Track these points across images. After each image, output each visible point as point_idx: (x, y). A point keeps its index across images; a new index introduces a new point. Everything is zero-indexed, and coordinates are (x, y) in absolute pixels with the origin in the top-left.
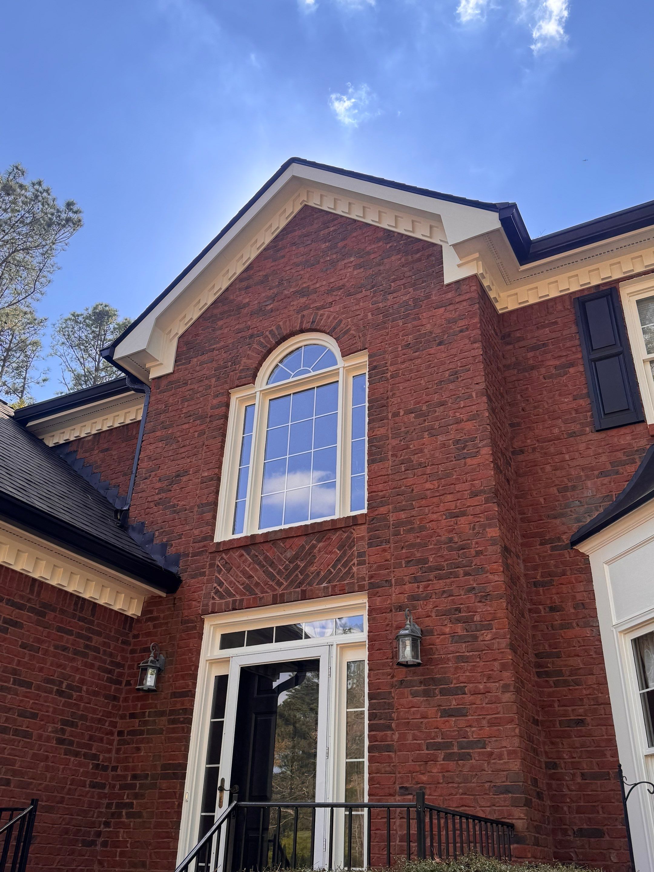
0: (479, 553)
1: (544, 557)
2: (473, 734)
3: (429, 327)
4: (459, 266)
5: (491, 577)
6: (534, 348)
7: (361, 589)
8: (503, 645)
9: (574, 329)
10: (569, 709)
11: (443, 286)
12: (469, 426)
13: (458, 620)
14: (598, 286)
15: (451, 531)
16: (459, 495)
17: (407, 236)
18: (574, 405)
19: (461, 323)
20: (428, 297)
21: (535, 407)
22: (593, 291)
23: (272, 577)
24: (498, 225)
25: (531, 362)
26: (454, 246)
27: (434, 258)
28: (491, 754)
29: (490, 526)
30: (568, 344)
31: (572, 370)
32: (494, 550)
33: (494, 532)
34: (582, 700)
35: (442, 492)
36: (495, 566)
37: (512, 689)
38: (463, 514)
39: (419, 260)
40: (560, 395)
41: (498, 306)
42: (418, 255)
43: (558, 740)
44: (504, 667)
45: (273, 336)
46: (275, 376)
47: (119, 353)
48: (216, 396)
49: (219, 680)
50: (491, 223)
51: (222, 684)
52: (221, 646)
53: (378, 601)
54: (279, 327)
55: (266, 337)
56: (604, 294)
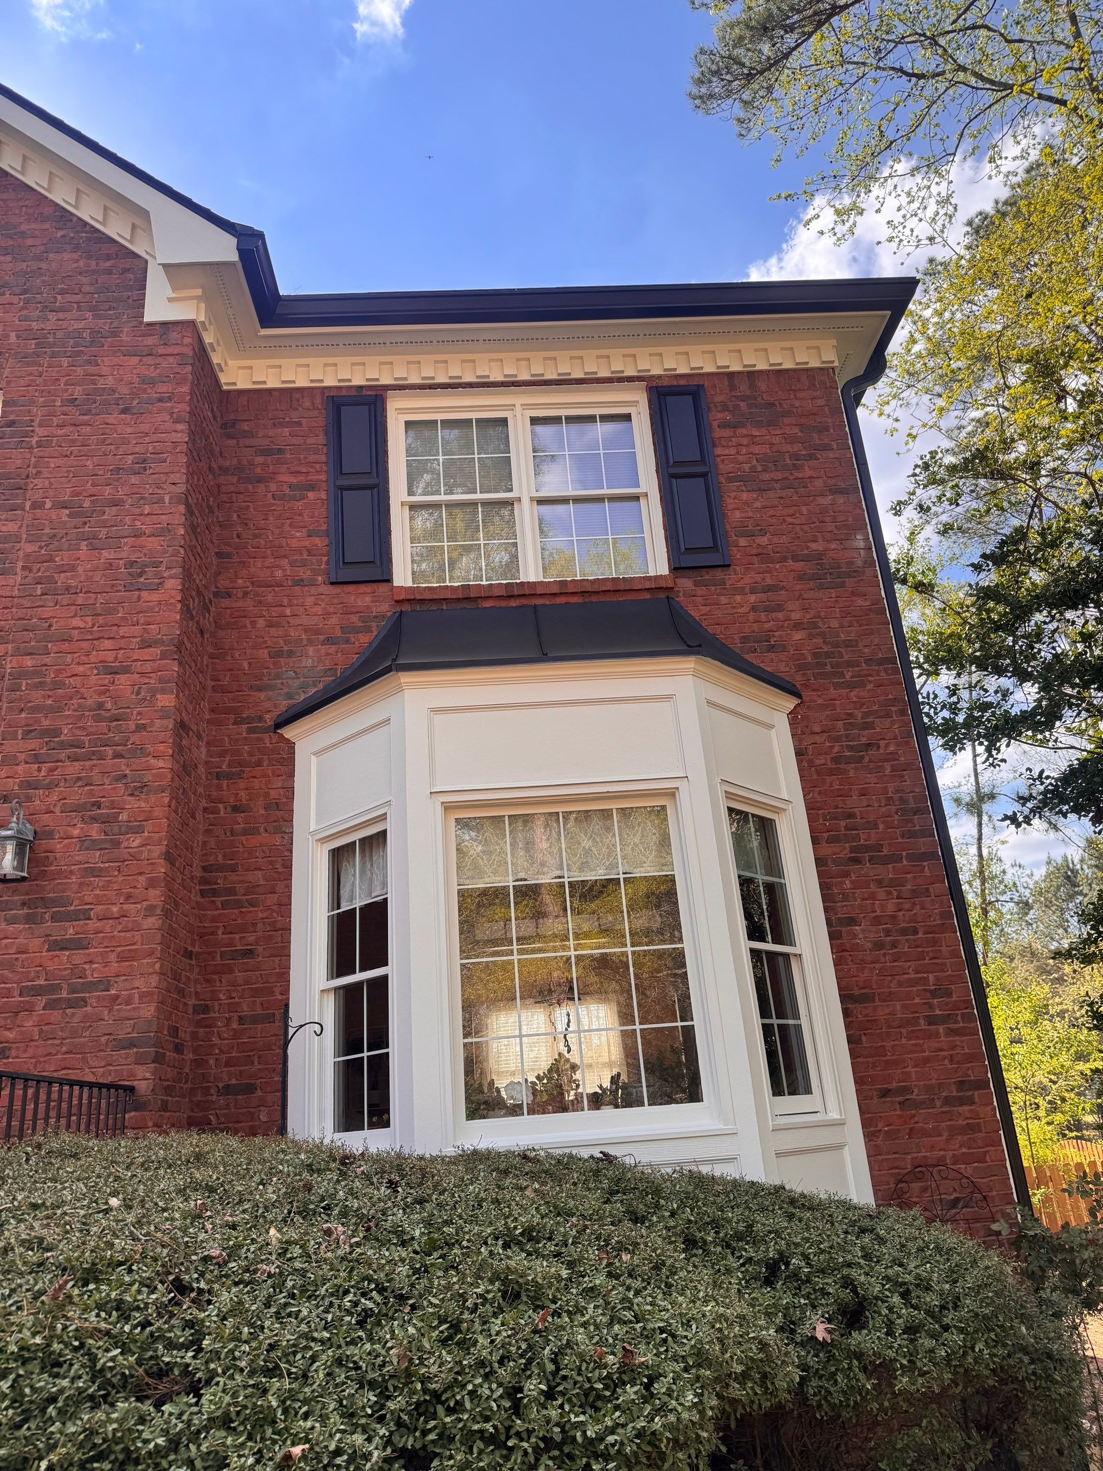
0: (140, 728)
1: (237, 740)
2: (94, 973)
3: (110, 381)
4: (170, 300)
5: (153, 761)
6: (265, 452)
8: (156, 854)
9: (322, 439)
10: (237, 936)
11: (141, 323)
12: (153, 543)
13: (94, 819)
14: (360, 388)
15: (103, 693)
16: (122, 643)
17: (93, 227)
18: (307, 543)
19: (163, 388)
20: (115, 333)
21: (255, 536)
22: (354, 393)
24: (233, 256)
25: (259, 470)
26: (166, 266)
27: (132, 276)
28: (116, 997)
29: (163, 691)
30: (311, 458)
31: (311, 495)
32: (164, 726)
33: (167, 700)
34: (254, 925)
35: (97, 635)
36: (162, 747)
37: (159, 911)
38: (126, 670)
39: (109, 272)
40: (291, 526)
41: (223, 379)
42: (108, 264)
43: (215, 977)
44: (152, 883)
50: (222, 248)
56: (367, 400)
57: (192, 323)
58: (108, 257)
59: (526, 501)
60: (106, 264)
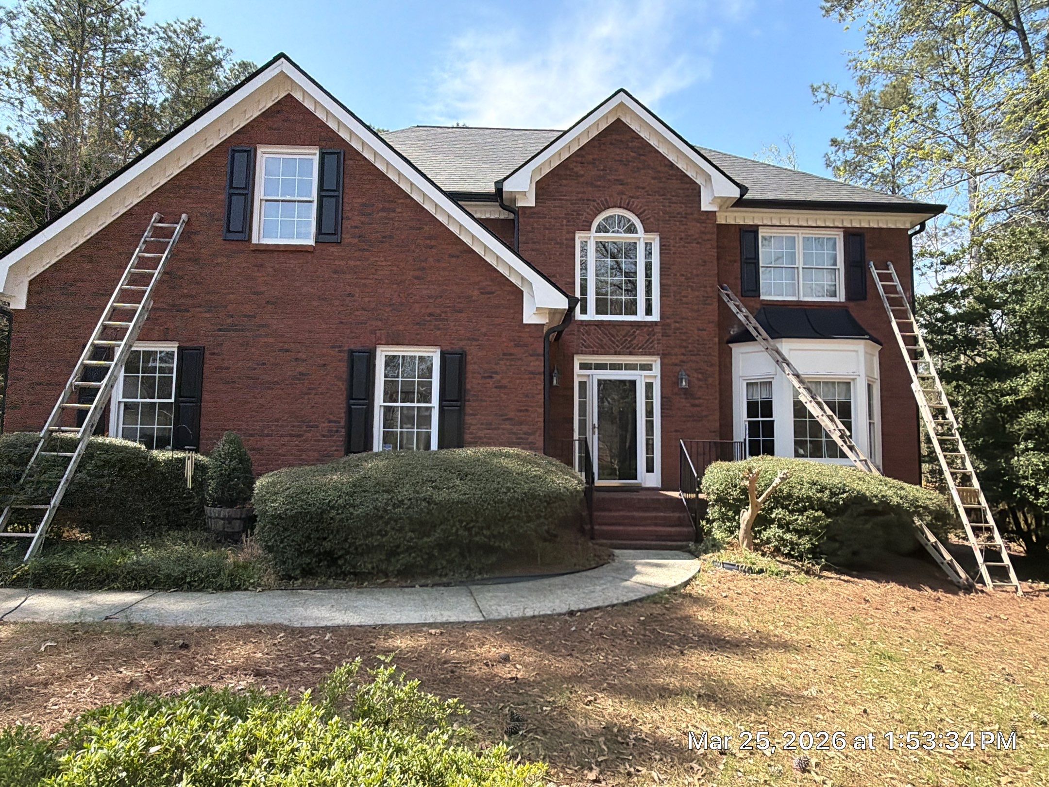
0: (709, 347)
3: (692, 231)
4: (708, 202)
5: (714, 358)
7: (658, 354)
9: (737, 244)
11: (700, 211)
14: (751, 225)
15: (699, 336)
16: (703, 321)
18: (734, 282)
19: (708, 236)
20: (692, 214)
22: (749, 227)
23: (614, 343)
24: (738, 195)
27: (696, 192)
28: (709, 420)
30: (735, 251)
32: (716, 348)
35: (696, 318)
38: (704, 330)
39: (687, 189)
40: (729, 275)
45: (603, 205)
46: (600, 229)
47: (507, 187)
48: (568, 232)
49: (580, 383)
50: (736, 193)
51: (582, 385)
52: (581, 368)
53: (666, 361)
54: (606, 200)
55: (598, 204)
56: (753, 230)
57: (715, 212)
58: (687, 183)
59: (801, 270)
60: (687, 186)
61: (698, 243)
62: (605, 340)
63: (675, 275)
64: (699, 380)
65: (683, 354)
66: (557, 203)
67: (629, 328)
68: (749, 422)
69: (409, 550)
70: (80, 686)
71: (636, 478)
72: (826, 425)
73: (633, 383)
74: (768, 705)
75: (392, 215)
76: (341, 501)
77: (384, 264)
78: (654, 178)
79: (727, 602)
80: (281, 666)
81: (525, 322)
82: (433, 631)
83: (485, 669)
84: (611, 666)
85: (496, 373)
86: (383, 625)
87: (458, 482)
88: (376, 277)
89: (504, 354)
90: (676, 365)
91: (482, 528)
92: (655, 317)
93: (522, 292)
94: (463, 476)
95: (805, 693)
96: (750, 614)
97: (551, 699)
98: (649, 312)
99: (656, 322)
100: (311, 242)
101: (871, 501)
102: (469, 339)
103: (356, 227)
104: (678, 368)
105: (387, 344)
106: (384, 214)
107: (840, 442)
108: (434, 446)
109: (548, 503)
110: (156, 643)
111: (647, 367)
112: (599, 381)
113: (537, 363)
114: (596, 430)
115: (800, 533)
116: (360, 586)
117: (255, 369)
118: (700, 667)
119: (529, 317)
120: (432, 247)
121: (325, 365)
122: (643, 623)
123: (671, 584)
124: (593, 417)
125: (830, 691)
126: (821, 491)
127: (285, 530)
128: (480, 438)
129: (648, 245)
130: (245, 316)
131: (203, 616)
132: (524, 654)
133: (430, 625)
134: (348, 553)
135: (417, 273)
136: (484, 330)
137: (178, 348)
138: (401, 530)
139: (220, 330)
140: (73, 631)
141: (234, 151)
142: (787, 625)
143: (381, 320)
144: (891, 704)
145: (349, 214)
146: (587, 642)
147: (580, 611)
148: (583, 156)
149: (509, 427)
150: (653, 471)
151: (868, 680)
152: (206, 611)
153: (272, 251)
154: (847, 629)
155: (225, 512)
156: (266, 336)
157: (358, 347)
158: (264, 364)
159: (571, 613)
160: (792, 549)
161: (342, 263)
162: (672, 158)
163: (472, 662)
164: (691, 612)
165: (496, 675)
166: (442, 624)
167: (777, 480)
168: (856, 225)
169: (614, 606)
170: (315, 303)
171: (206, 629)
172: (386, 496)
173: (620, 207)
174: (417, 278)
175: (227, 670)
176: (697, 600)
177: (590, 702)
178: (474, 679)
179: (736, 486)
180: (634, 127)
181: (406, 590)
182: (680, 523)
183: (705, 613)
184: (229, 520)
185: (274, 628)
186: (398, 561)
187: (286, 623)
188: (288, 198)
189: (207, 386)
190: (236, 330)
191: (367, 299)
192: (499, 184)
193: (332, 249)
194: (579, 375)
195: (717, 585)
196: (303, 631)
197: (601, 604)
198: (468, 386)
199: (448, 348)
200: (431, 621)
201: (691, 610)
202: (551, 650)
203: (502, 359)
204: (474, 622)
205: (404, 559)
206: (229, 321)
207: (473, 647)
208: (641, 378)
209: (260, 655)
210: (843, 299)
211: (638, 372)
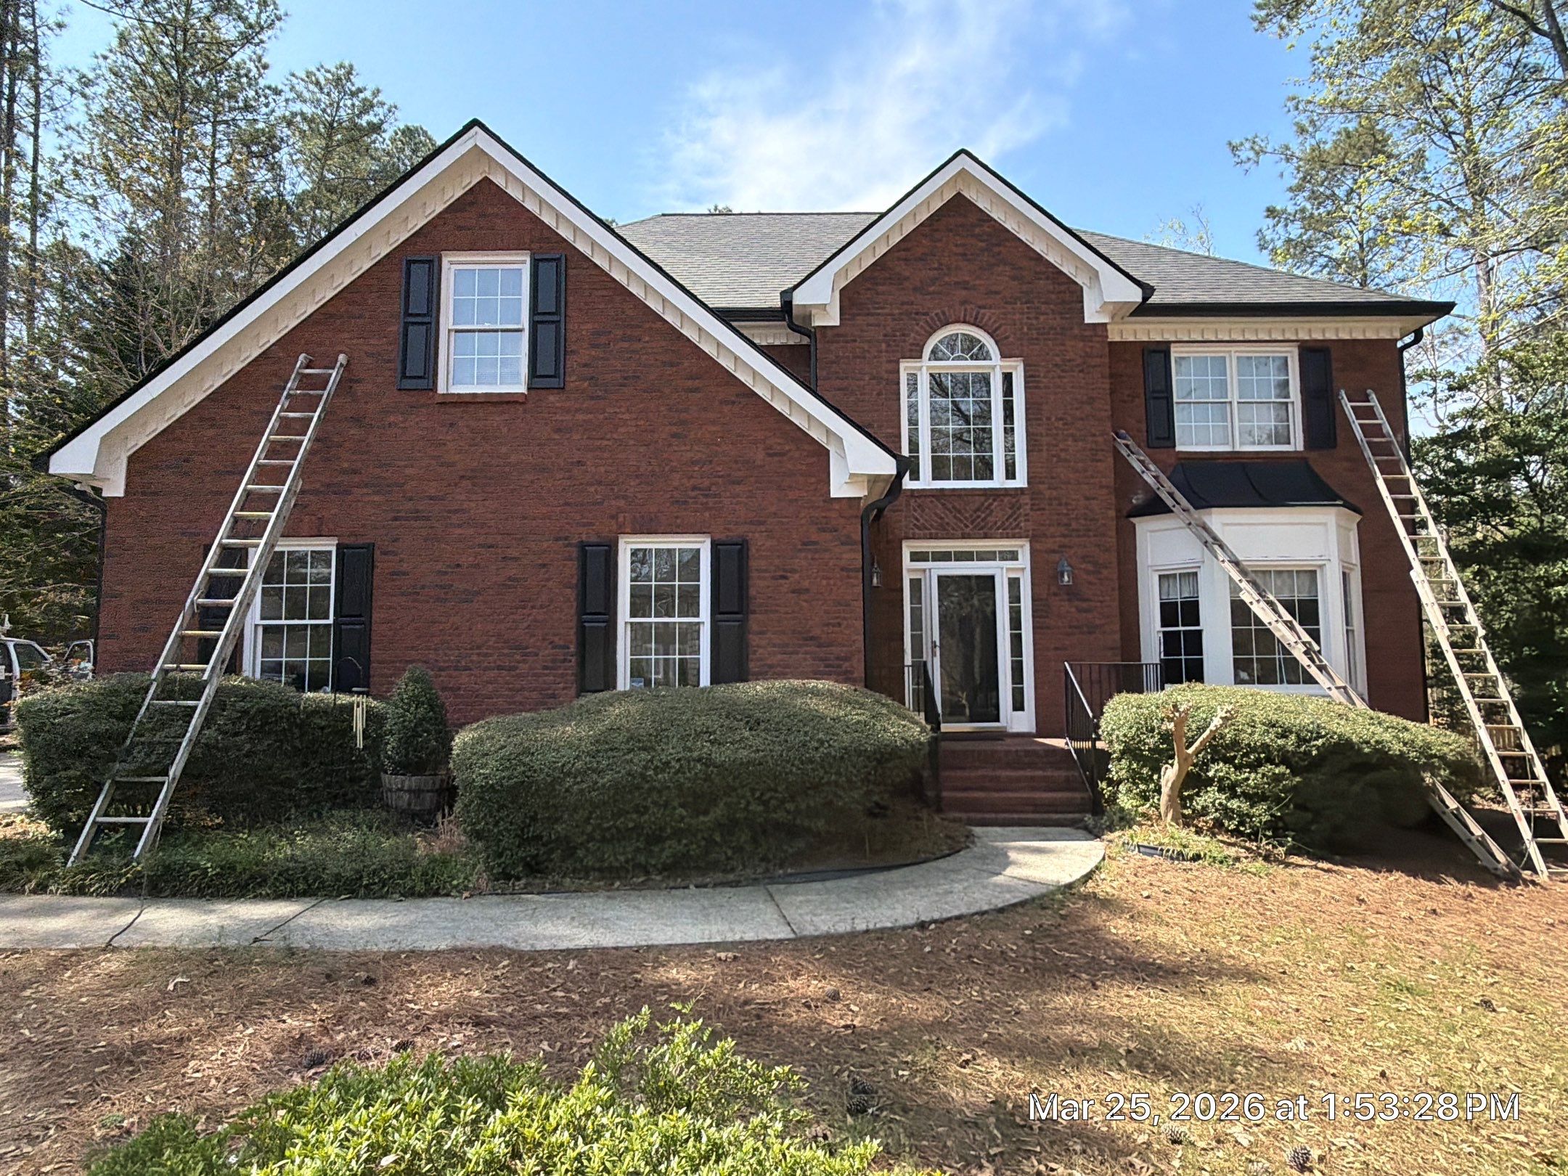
0: (1102, 524)
3: (1072, 354)
4: (1095, 310)
5: (1109, 539)
7: (1026, 537)
9: (1141, 370)
11: (1084, 323)
13: (1089, 562)
14: (1159, 342)
15: (1086, 508)
16: (1091, 486)
17: (1054, 265)
18: (1136, 426)
19: (1096, 360)
20: (1071, 328)
22: (1155, 345)
23: (960, 521)
24: (1139, 299)
26: (1107, 302)
27: (1076, 296)
28: (1107, 631)
30: (1135, 380)
31: (1137, 400)
35: (1081, 482)
36: (1112, 533)
38: (1095, 499)
39: (1063, 292)
40: (1128, 416)
45: (939, 320)
46: (935, 355)
47: (799, 299)
48: (890, 362)
49: (911, 580)
50: (1135, 295)
51: (916, 585)
52: (912, 560)
53: (1038, 546)
54: (944, 313)
55: (932, 319)
56: (1162, 350)
57: (1104, 325)
58: (1061, 283)
59: (1235, 404)
60: (1063, 288)
61: (1081, 371)
62: (949, 519)
63: (1048, 419)
64: (1087, 572)
65: (1064, 536)
66: (871, 320)
67: (982, 499)
68: (1164, 633)
69: (678, 834)
70: (229, 1043)
71: (998, 720)
72: (1283, 636)
73: (992, 578)
74: (1235, 1065)
75: (637, 346)
76: (579, 765)
77: (626, 416)
78: (1014, 278)
79: (1150, 905)
80: (509, 1009)
81: (833, 495)
82: (722, 955)
83: (806, 1013)
84: (990, 1007)
85: (793, 571)
86: (649, 947)
87: (747, 734)
88: (615, 436)
89: (804, 544)
90: (1054, 551)
91: (783, 802)
92: (1021, 481)
93: (828, 451)
94: (754, 724)
95: (1288, 1046)
96: (1187, 923)
97: (909, 1058)
98: (1010, 474)
99: (1021, 489)
100: (521, 388)
101: (1360, 750)
102: (751, 523)
103: (585, 365)
104: (1056, 557)
105: (634, 532)
106: (626, 345)
107: (1304, 661)
108: (705, 680)
109: (879, 762)
110: (328, 976)
111: (1013, 556)
112: (940, 578)
113: (853, 555)
114: (938, 650)
115: (1253, 799)
116: (609, 887)
117: (446, 573)
118: (1124, 1006)
119: (840, 488)
120: (696, 390)
121: (544, 566)
122: (1030, 940)
123: (1066, 880)
124: (933, 630)
125: (1325, 1043)
126: (1283, 736)
127: (502, 807)
128: (771, 666)
129: (1008, 378)
130: (431, 498)
131: (392, 936)
132: (860, 989)
133: (718, 946)
134: (591, 838)
135: (674, 429)
136: (773, 509)
137: (338, 546)
138: (666, 805)
139: (395, 519)
140: (211, 962)
141: (409, 263)
142: (1245, 939)
143: (625, 497)
144: (1420, 1063)
145: (574, 348)
146: (950, 970)
147: (935, 921)
148: (907, 250)
149: (813, 649)
150: (1022, 709)
151: (1381, 1024)
152: (394, 928)
153: (467, 403)
154: (1338, 945)
155: (411, 781)
156: (460, 526)
157: (594, 539)
158: (458, 566)
159: (922, 926)
160: (1242, 823)
161: (568, 417)
162: (1039, 247)
163: (785, 1002)
164: (1099, 921)
165: (822, 1022)
166: (733, 945)
167: (1217, 722)
168: (1318, 336)
169: (985, 912)
170: (529, 477)
171: (398, 954)
172: (643, 755)
173: (964, 322)
174: (674, 436)
175: (434, 1018)
176: (1107, 904)
177: (967, 1062)
178: (791, 1029)
179: (1152, 730)
180: (982, 204)
181: (679, 892)
182: (1068, 786)
183: (1121, 922)
184: (416, 792)
185: (493, 953)
186: (663, 850)
187: (510, 944)
188: (487, 326)
189: (379, 600)
190: (416, 519)
191: (602, 469)
192: (787, 296)
193: (551, 398)
194: (910, 571)
195: (1132, 879)
196: (536, 957)
197: (964, 910)
198: (752, 592)
199: (721, 537)
200: (718, 939)
201: (1099, 918)
202: (900, 982)
203: (800, 550)
204: (781, 941)
205: (670, 849)
206: (410, 505)
207: (782, 978)
208: (1000, 571)
209: (476, 994)
210: (1300, 447)
211: (998, 563)
